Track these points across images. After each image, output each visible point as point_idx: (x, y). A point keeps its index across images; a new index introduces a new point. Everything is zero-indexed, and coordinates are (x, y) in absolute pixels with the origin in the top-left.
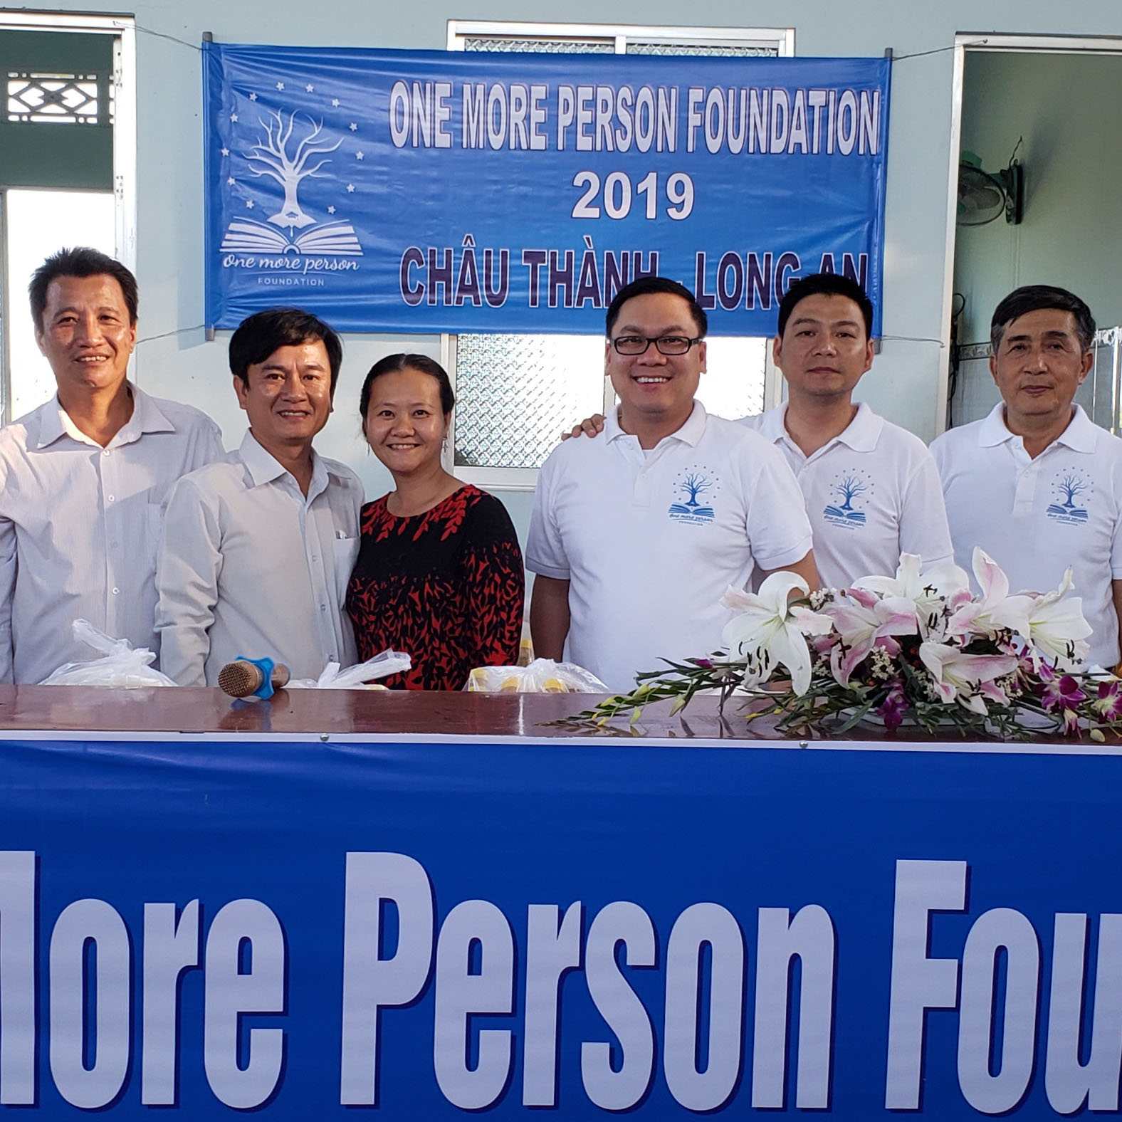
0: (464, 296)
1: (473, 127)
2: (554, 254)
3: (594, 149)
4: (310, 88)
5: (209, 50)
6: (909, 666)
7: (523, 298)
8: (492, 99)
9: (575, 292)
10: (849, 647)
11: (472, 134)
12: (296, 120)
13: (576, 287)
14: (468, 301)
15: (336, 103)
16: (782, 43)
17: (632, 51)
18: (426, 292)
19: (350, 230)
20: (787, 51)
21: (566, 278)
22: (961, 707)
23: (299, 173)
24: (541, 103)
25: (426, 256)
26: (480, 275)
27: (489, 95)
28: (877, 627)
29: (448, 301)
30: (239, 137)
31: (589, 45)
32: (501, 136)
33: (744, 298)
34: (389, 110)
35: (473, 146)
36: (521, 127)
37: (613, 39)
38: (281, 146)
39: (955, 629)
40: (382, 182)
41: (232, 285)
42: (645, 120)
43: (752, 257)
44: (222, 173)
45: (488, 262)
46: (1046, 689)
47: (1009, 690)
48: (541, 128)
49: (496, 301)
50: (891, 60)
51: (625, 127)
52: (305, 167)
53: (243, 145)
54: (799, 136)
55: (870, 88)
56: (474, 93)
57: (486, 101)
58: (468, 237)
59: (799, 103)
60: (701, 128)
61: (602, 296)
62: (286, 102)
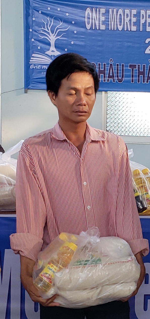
0: (110, 79)
1: (113, 23)
2: (139, 65)
4: (59, 9)
7: (129, 80)
8: (119, 14)
11: (112, 26)
12: (54, 20)
13: (146, 77)
14: (111, 81)
21: (143, 73)
23: (55, 38)
24: (135, 16)
25: (97, 66)
26: (115, 72)
29: (105, 81)
30: (36, 25)
32: (122, 26)
34: (85, 17)
35: (113, 29)
36: (128, 24)
38: (49, 29)
40: (82, 41)
41: (33, 74)
44: (30, 37)
45: (117, 68)
48: (135, 24)
49: (120, 81)
52: (57, 36)
53: (36, 28)
56: (113, 12)
57: (117, 15)
58: (111, 60)
62: (51, 14)
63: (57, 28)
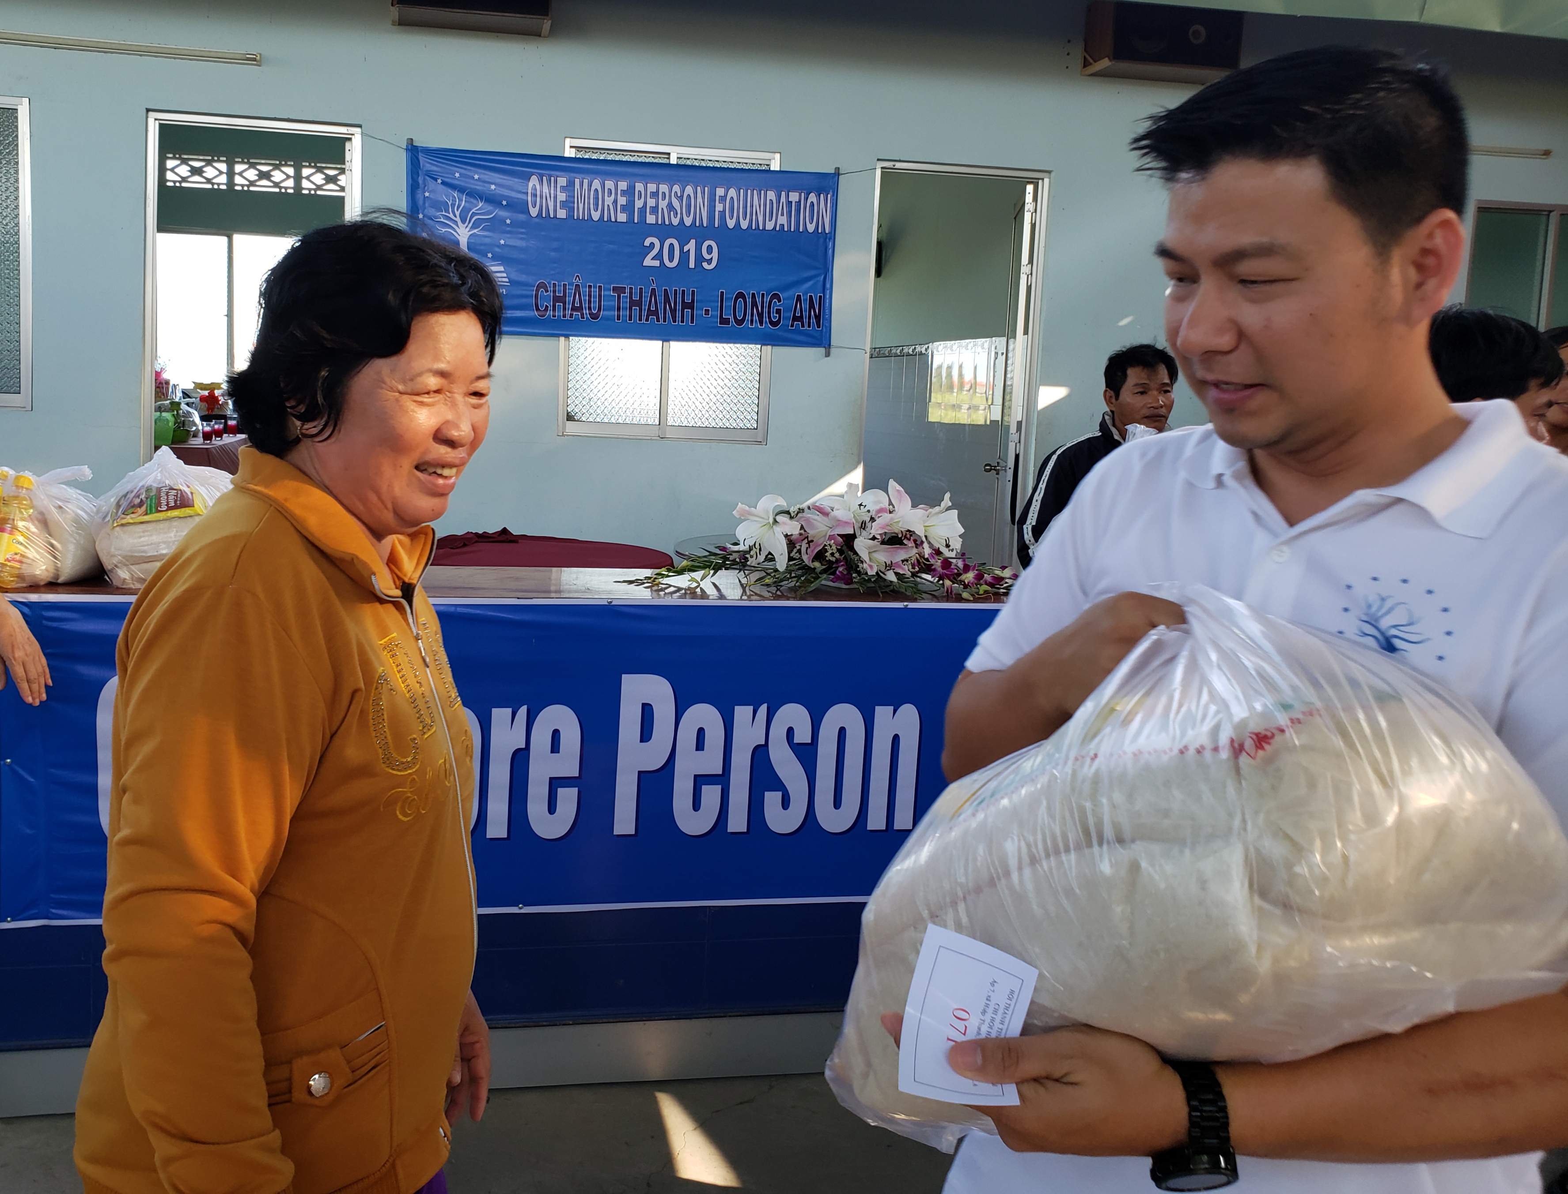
0: (574, 313)
1: (581, 206)
2: (631, 288)
3: (657, 223)
4: (476, 177)
5: (411, 150)
6: (849, 552)
7: (611, 315)
8: (593, 189)
9: (644, 313)
10: (812, 541)
11: (580, 211)
12: (467, 197)
13: (645, 310)
14: (577, 316)
16: (772, 161)
17: (682, 162)
18: (550, 310)
19: (502, 268)
20: (775, 166)
21: (639, 304)
22: (881, 577)
23: (469, 232)
24: (624, 193)
25: (550, 287)
26: (585, 300)
27: (591, 186)
28: (831, 528)
29: (564, 316)
30: (430, 207)
31: (653, 157)
32: (599, 213)
33: (748, 320)
34: (528, 193)
35: (581, 218)
36: (611, 208)
37: (669, 154)
38: (457, 213)
39: (876, 529)
40: (522, 239)
42: (689, 206)
43: (753, 294)
45: (590, 292)
46: (933, 567)
47: (910, 567)
48: (624, 208)
49: (594, 317)
50: (839, 175)
51: (676, 210)
52: (473, 228)
53: (431, 212)
54: (783, 220)
55: (825, 192)
56: (581, 184)
57: (589, 190)
58: (578, 276)
59: (783, 199)
60: (723, 213)
61: (661, 316)
62: (461, 185)
63: (473, 212)
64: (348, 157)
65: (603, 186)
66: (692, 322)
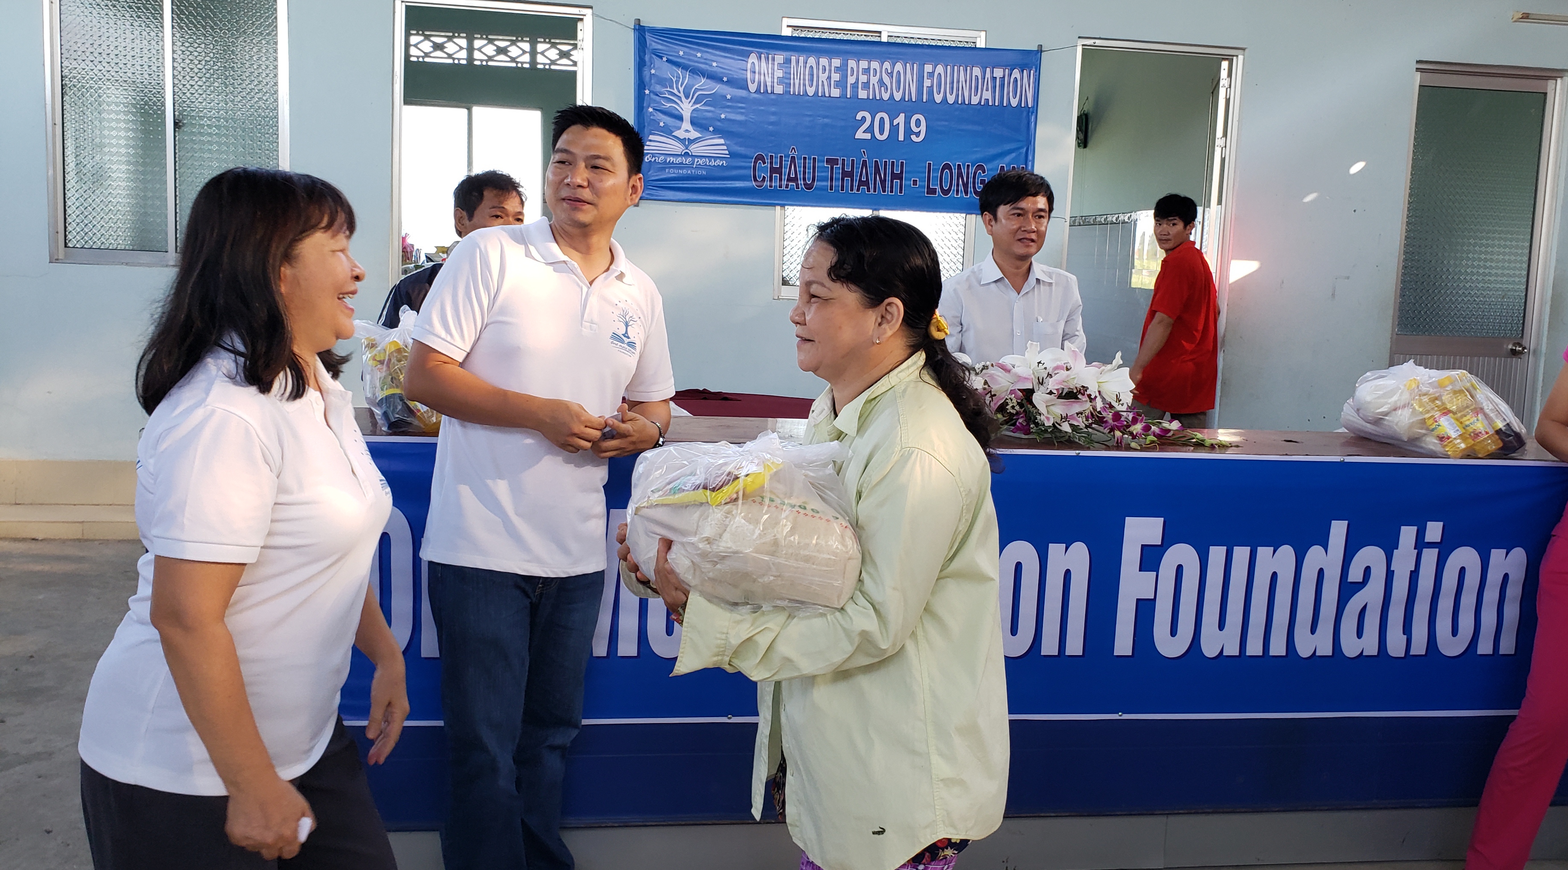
0: (790, 184)
1: (797, 82)
2: (843, 160)
3: (868, 98)
4: (699, 55)
5: (639, 29)
6: (1029, 405)
7: (824, 186)
8: (808, 66)
9: (856, 183)
10: (995, 395)
11: (796, 87)
12: (690, 74)
13: (856, 180)
14: (792, 187)
15: (715, 64)
16: (978, 39)
17: (892, 40)
18: (767, 181)
19: (722, 141)
20: (981, 44)
21: (851, 174)
22: (1057, 428)
23: (692, 106)
24: (837, 70)
25: (767, 159)
26: (800, 172)
27: (806, 63)
28: (1012, 383)
29: (781, 186)
30: (656, 83)
31: (865, 35)
32: (814, 88)
33: (954, 190)
34: (747, 70)
35: (797, 94)
36: (826, 83)
37: (880, 32)
38: (681, 89)
39: (1052, 384)
40: (742, 113)
41: (650, 173)
42: (899, 82)
43: (959, 165)
44: (645, 105)
45: (805, 163)
46: (1105, 420)
47: (1084, 419)
48: (838, 84)
49: (809, 187)
50: (1041, 51)
51: (887, 86)
52: (695, 103)
53: (658, 88)
54: (988, 95)
55: (1028, 68)
56: (798, 62)
57: (805, 68)
58: (793, 148)
59: (988, 75)
60: (931, 88)
61: (872, 186)
62: (684, 63)
63: (696, 88)
64: (580, 35)
65: (818, 63)
66: (901, 192)
